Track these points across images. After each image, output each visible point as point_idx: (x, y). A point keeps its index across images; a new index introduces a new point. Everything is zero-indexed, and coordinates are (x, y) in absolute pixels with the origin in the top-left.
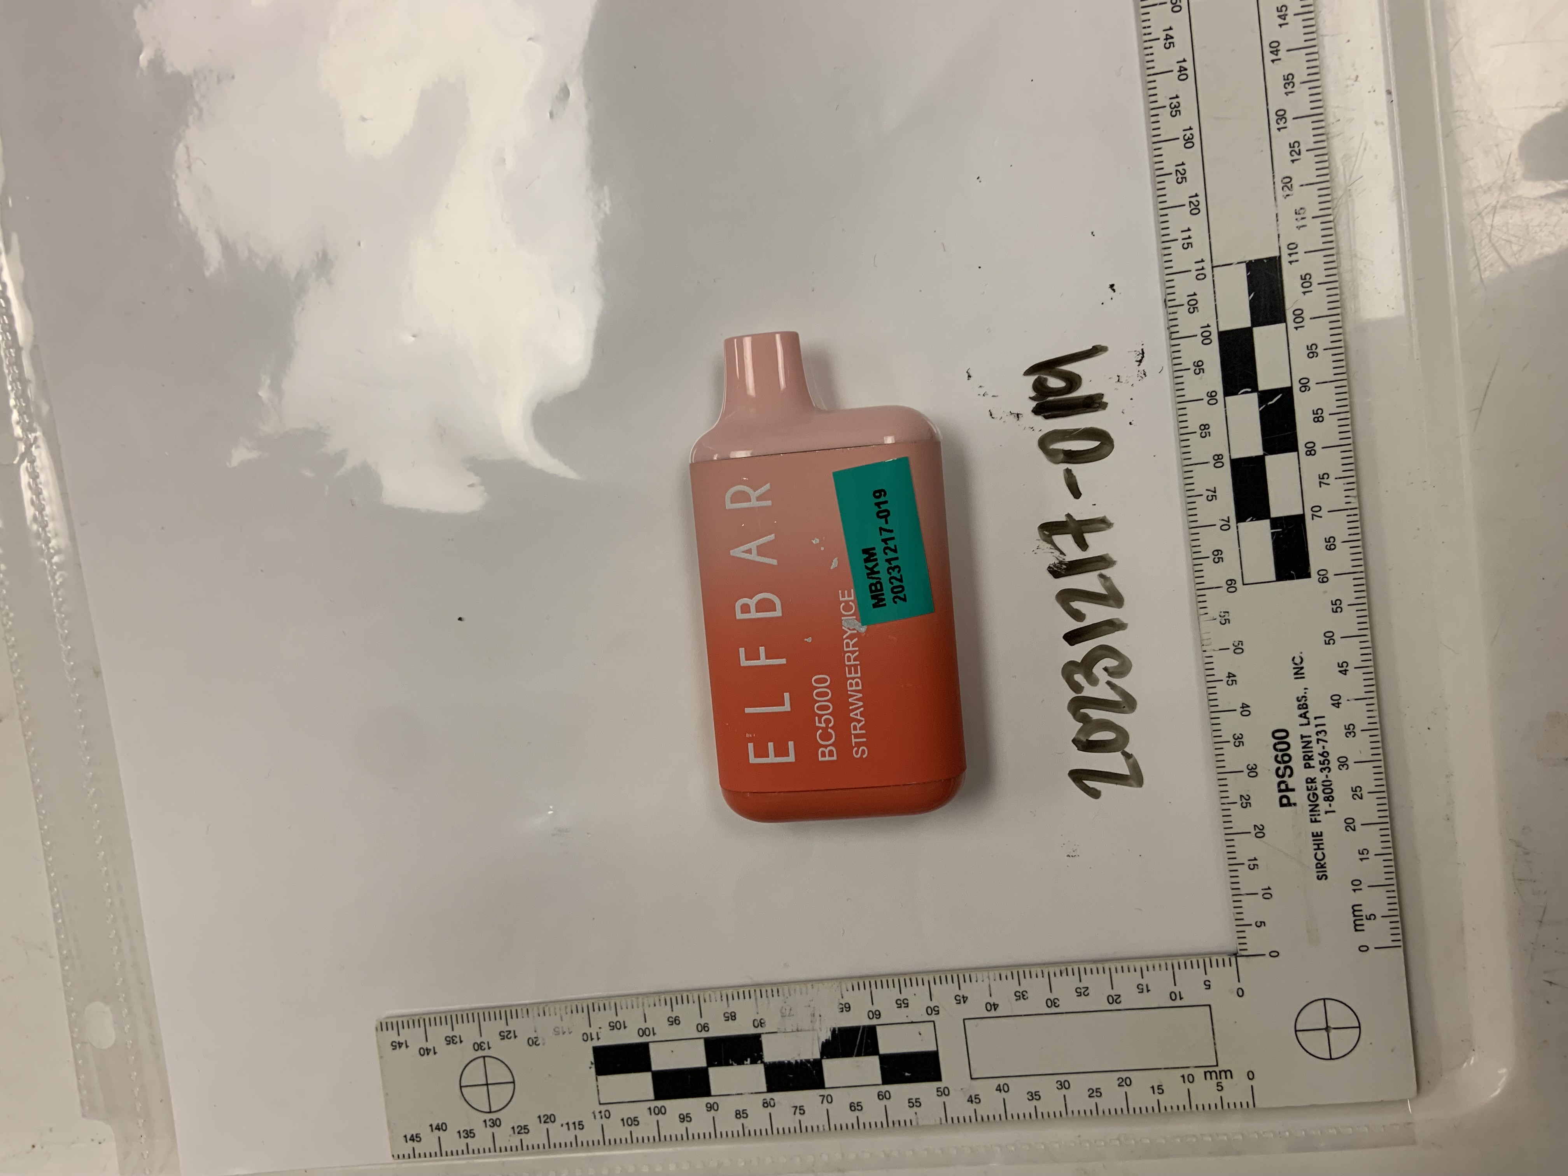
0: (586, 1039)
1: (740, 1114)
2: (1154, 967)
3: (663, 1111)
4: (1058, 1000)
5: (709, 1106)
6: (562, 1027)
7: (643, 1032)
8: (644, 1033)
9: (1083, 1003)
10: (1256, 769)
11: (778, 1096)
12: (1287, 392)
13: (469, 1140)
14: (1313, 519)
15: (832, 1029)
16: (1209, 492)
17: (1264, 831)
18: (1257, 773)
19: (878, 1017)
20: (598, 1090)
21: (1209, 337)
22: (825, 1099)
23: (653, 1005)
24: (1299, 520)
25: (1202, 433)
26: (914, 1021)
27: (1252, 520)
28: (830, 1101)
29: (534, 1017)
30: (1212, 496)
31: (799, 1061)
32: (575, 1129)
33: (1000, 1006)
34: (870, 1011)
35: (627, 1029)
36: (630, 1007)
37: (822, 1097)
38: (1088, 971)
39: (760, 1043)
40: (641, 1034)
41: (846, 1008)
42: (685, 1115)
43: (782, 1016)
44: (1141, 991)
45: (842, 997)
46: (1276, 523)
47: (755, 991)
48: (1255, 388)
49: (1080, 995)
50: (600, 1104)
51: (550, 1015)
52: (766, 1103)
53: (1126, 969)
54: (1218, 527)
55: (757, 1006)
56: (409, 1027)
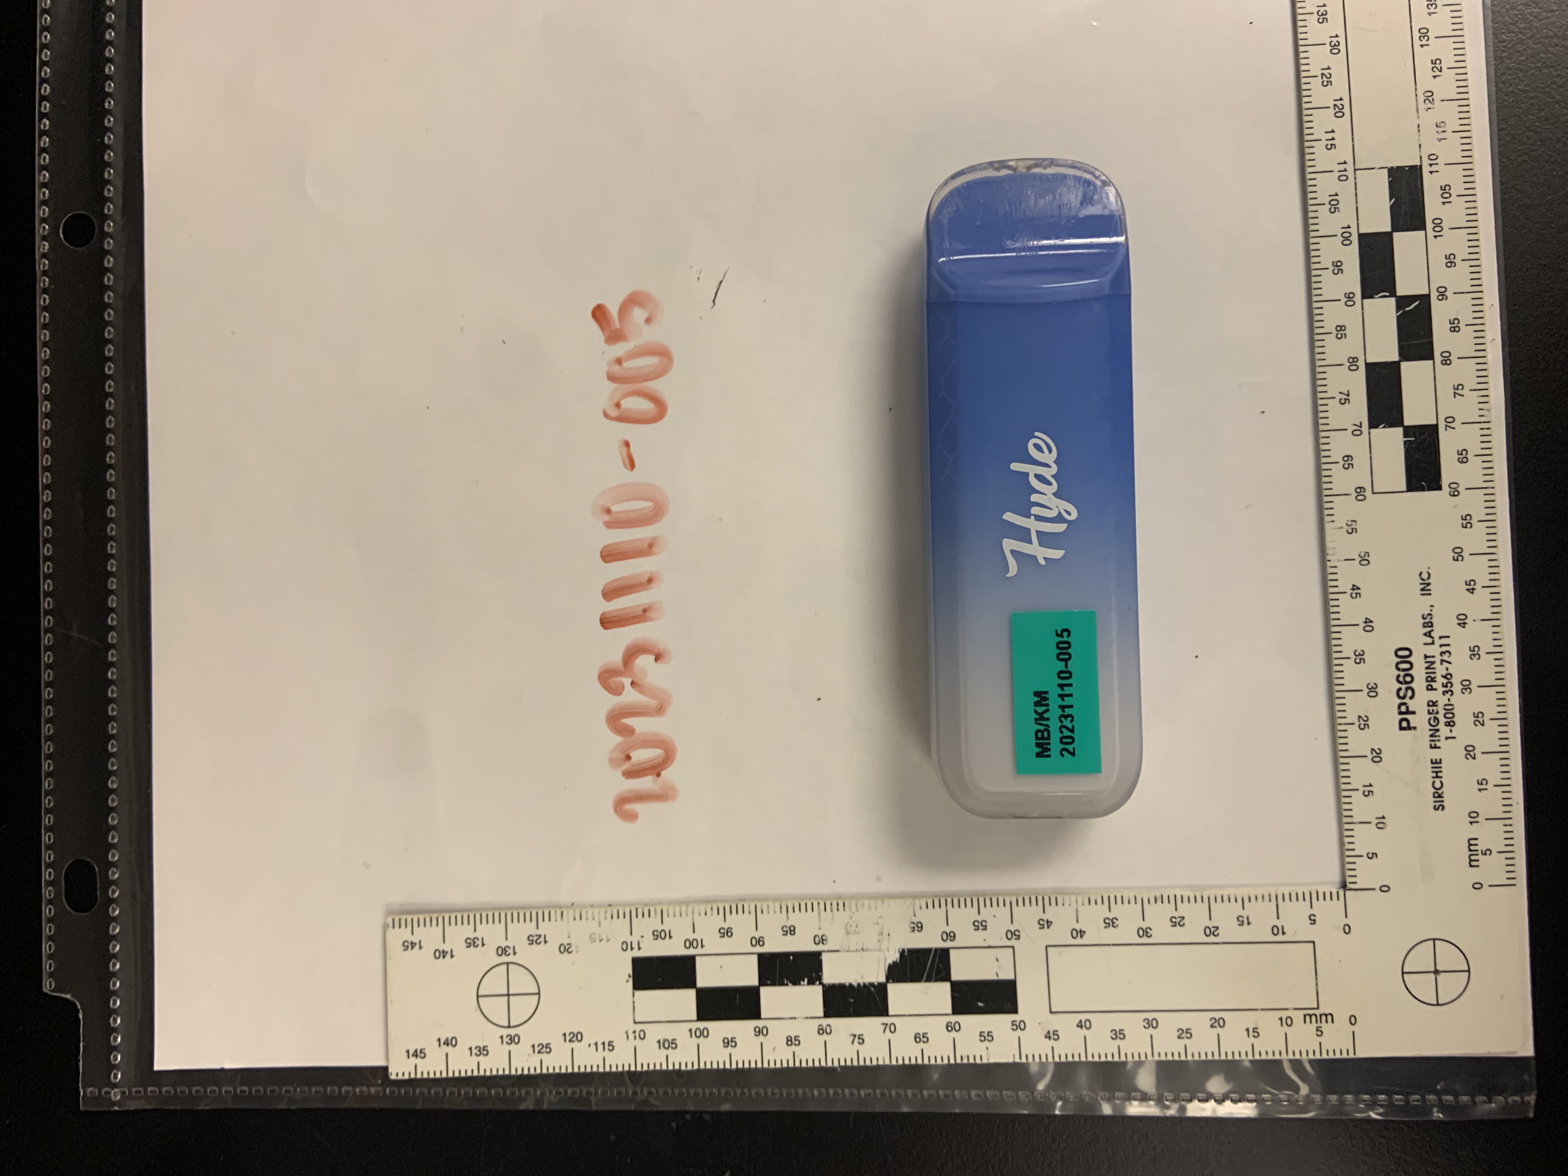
0: (625, 948)
1: (791, 1041)
2: (1256, 898)
3: (705, 1034)
4: (1151, 929)
5: (757, 1030)
6: (600, 934)
7: (689, 943)
8: (691, 944)
9: (1178, 934)
10: (1375, 688)
11: (835, 1022)
12: (1425, 299)
13: (481, 1058)
14: (1446, 430)
15: (901, 950)
16: (1341, 395)
17: (1380, 755)
18: (1377, 693)
19: (952, 939)
20: (634, 1007)
21: (1350, 238)
22: (888, 1027)
23: (704, 914)
24: (1433, 430)
25: (1337, 334)
26: (992, 945)
27: (1384, 427)
28: (893, 1029)
29: (568, 921)
30: (1345, 399)
31: (862, 984)
32: (604, 1050)
33: (1085, 934)
34: (944, 932)
35: (672, 939)
36: (678, 914)
37: (884, 1027)
38: (1185, 900)
39: (820, 961)
40: (688, 944)
41: (918, 927)
42: (730, 1040)
43: (846, 933)
44: (1241, 923)
45: (915, 915)
46: (1408, 431)
47: (819, 903)
48: (1393, 293)
49: (1175, 926)
50: (635, 1022)
51: (587, 919)
52: (822, 1029)
53: (1226, 899)
54: (1349, 432)
55: (820, 920)
56: (425, 926)
